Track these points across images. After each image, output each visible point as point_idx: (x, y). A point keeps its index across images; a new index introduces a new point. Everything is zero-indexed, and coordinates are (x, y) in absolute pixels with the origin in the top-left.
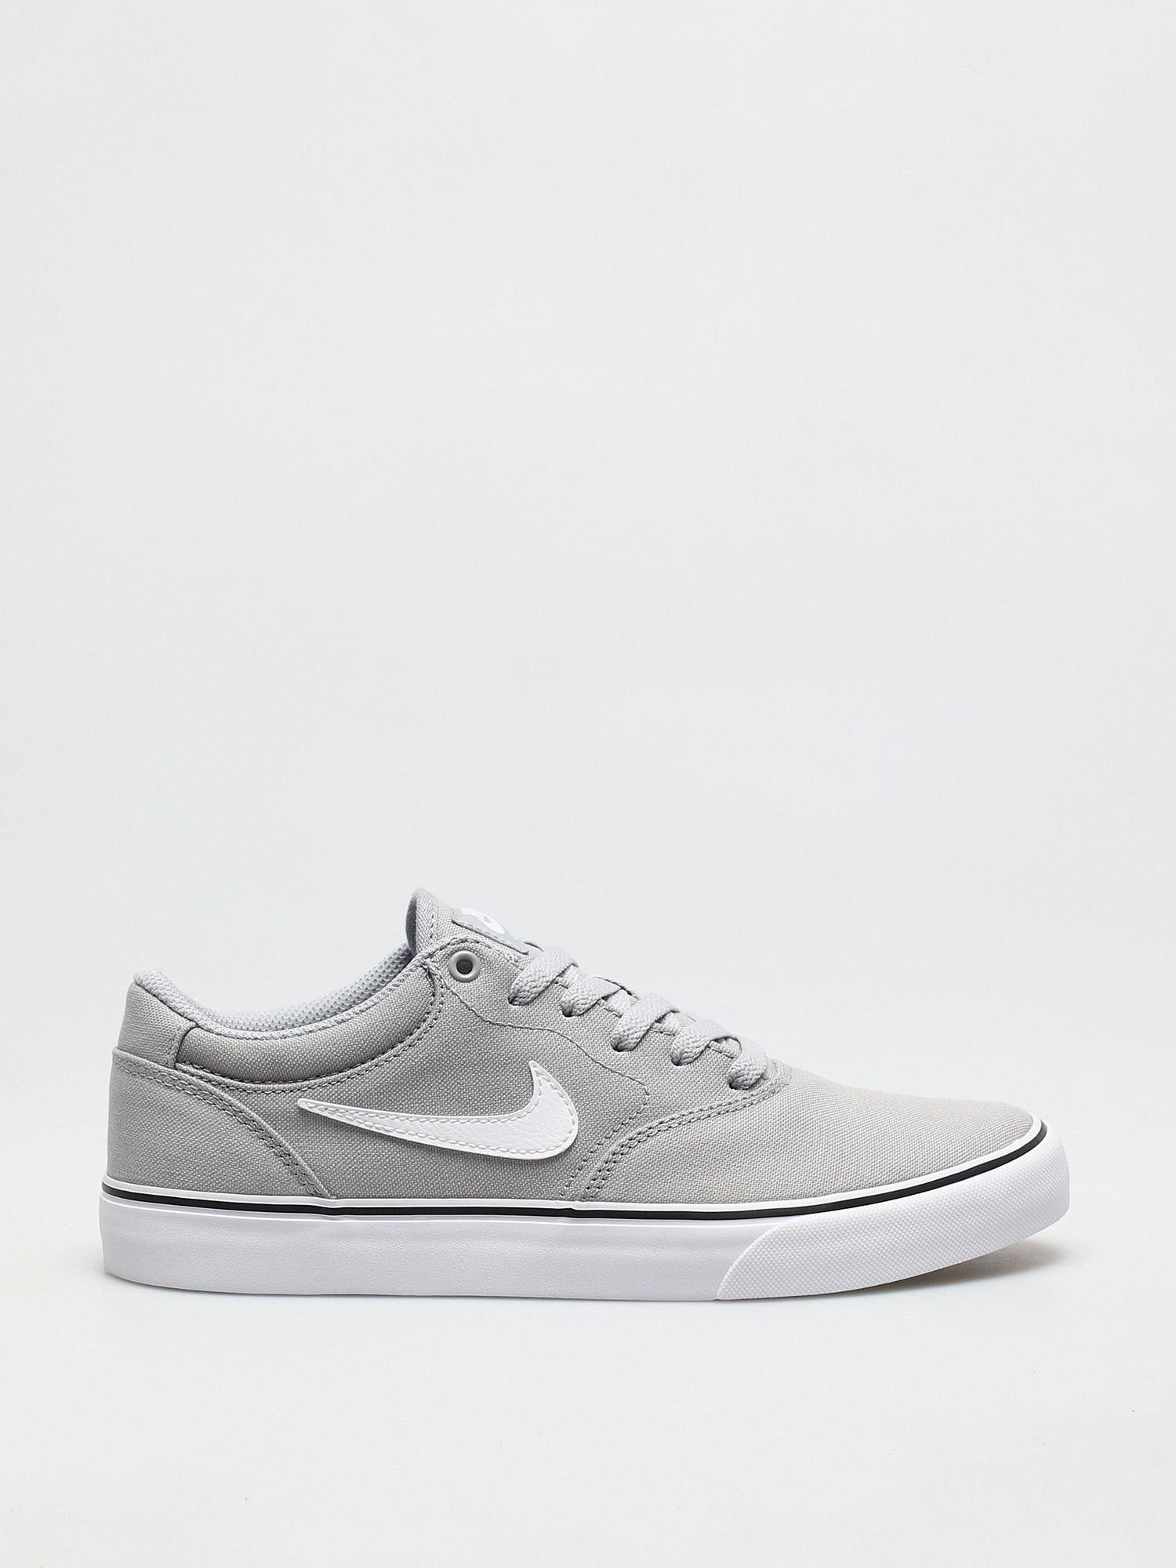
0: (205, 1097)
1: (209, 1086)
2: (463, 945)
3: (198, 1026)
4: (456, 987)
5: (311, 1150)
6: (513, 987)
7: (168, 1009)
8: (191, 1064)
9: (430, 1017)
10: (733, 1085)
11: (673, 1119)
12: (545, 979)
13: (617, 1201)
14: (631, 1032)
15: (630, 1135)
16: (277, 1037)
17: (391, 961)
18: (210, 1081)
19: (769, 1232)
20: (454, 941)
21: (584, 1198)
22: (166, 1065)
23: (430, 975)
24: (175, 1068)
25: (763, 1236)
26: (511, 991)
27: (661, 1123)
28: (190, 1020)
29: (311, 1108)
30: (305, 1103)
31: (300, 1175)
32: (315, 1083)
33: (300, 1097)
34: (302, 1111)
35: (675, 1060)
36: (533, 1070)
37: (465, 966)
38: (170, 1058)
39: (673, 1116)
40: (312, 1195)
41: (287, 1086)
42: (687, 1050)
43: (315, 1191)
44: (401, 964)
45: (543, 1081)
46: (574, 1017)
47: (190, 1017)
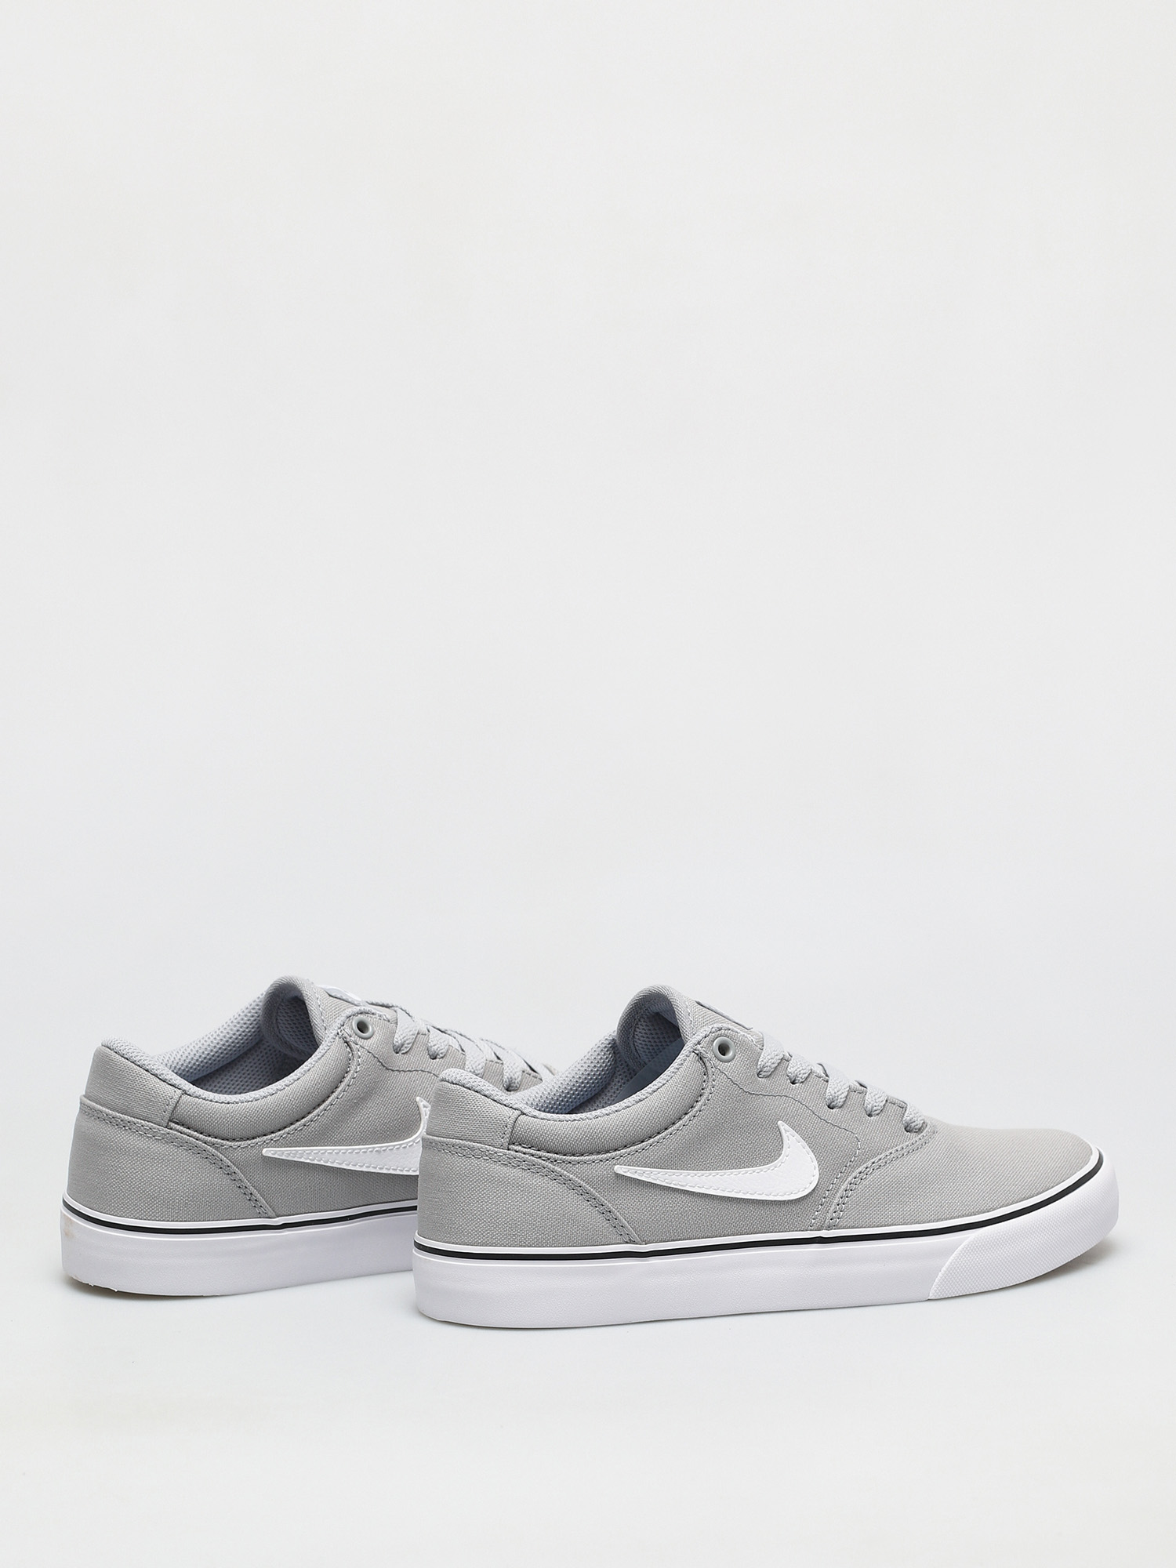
0: (539, 1170)
1: (540, 1161)
2: (719, 1032)
3: (523, 1114)
4: (722, 1066)
5: (627, 1206)
6: (759, 1063)
7: (493, 1102)
8: (520, 1145)
9: (706, 1092)
10: (908, 1129)
11: (880, 1159)
12: (778, 1057)
13: (852, 1228)
14: (840, 1092)
15: (854, 1174)
16: (591, 1117)
17: (600, 1049)
18: (540, 1157)
19: (965, 1243)
20: (714, 1030)
21: (829, 1228)
22: (501, 1147)
23: (701, 1058)
24: (509, 1150)
25: (962, 1246)
26: (758, 1067)
27: (873, 1163)
28: (515, 1109)
29: (625, 1172)
30: (620, 1169)
31: (618, 1227)
32: (626, 1152)
33: (615, 1164)
34: (618, 1176)
35: (868, 1113)
36: (782, 1128)
37: (723, 1049)
38: (505, 1141)
39: (880, 1156)
40: (627, 1243)
41: (600, 1157)
42: (875, 1104)
43: (630, 1240)
44: (607, 1051)
45: (790, 1137)
46: (797, 1085)
47: (515, 1107)
